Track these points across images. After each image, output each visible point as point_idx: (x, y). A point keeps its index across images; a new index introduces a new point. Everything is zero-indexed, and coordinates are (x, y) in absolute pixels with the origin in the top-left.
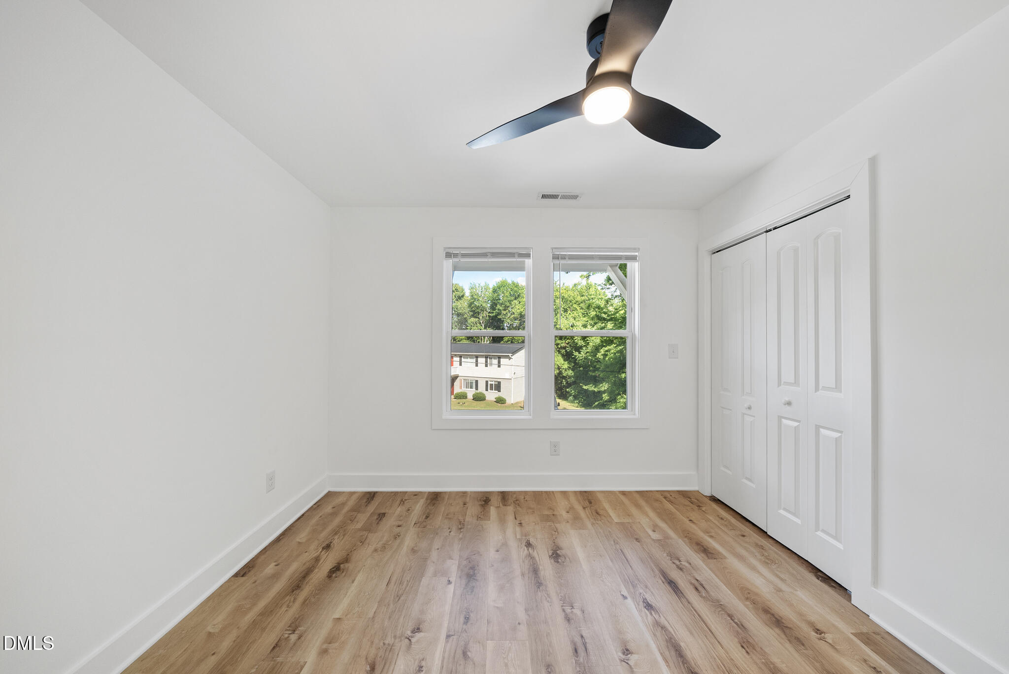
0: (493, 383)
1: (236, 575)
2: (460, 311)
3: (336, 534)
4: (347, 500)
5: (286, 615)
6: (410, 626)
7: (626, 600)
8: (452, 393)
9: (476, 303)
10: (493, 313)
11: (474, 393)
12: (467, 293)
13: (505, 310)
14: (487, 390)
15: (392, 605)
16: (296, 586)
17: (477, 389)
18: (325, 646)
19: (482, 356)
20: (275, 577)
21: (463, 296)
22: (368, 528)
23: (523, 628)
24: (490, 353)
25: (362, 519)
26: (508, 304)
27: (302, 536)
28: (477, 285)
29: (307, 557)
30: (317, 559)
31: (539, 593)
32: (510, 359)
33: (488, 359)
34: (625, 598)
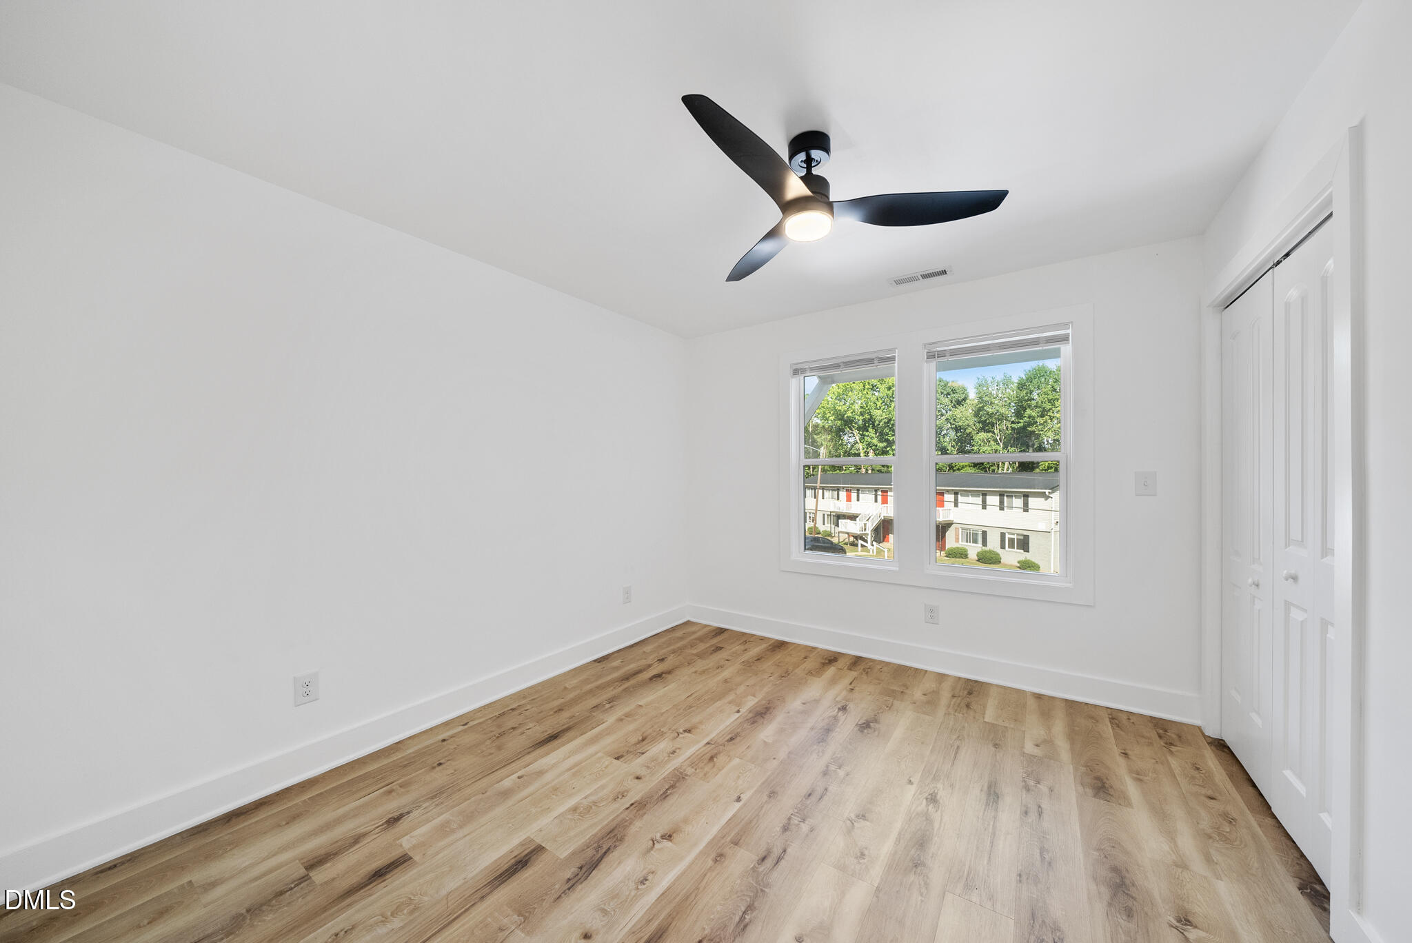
0: (1015, 537)
1: (595, 661)
2: (960, 424)
3: (673, 653)
4: (699, 630)
5: (610, 692)
6: (687, 726)
7: (910, 786)
8: (942, 548)
9: (989, 409)
10: (1019, 423)
11: (979, 550)
12: (972, 395)
13: (1042, 416)
14: (1003, 547)
15: (681, 711)
16: (626, 678)
17: (985, 543)
18: (623, 717)
19: (993, 493)
20: (617, 668)
21: (964, 400)
22: (701, 655)
23: (775, 763)
24: (1007, 488)
25: (702, 647)
26: (1048, 406)
27: (648, 648)
28: (990, 380)
29: (643, 662)
30: (650, 666)
31: (815, 747)
32: (1047, 498)
33: (1005, 497)
34: (910, 782)
